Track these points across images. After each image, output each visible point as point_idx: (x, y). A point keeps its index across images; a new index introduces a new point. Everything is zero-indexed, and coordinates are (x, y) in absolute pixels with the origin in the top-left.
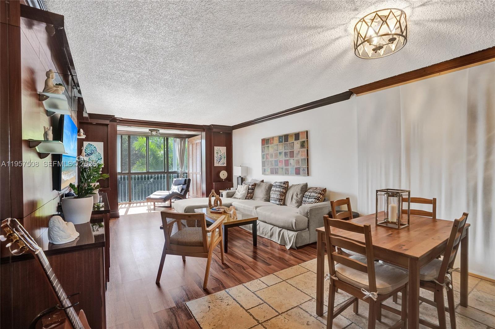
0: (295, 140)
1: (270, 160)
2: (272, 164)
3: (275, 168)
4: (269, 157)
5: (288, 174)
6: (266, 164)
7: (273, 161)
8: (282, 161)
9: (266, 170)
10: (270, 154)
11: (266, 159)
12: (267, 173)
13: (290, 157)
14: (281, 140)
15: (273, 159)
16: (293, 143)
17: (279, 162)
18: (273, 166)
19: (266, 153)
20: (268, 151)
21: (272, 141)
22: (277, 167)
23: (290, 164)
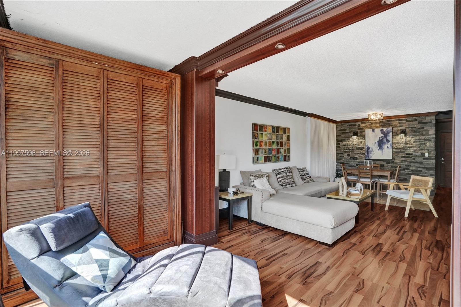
0: (284, 133)
1: (264, 147)
2: (266, 152)
3: (269, 157)
4: (263, 144)
5: (279, 161)
6: (260, 152)
7: (267, 149)
8: (275, 149)
9: (259, 159)
10: (264, 142)
11: (260, 147)
12: (260, 161)
13: (281, 147)
14: (274, 130)
15: (268, 147)
16: (282, 135)
17: (273, 150)
18: (267, 154)
19: (260, 140)
20: (262, 139)
21: (265, 129)
22: (270, 155)
23: (281, 152)
